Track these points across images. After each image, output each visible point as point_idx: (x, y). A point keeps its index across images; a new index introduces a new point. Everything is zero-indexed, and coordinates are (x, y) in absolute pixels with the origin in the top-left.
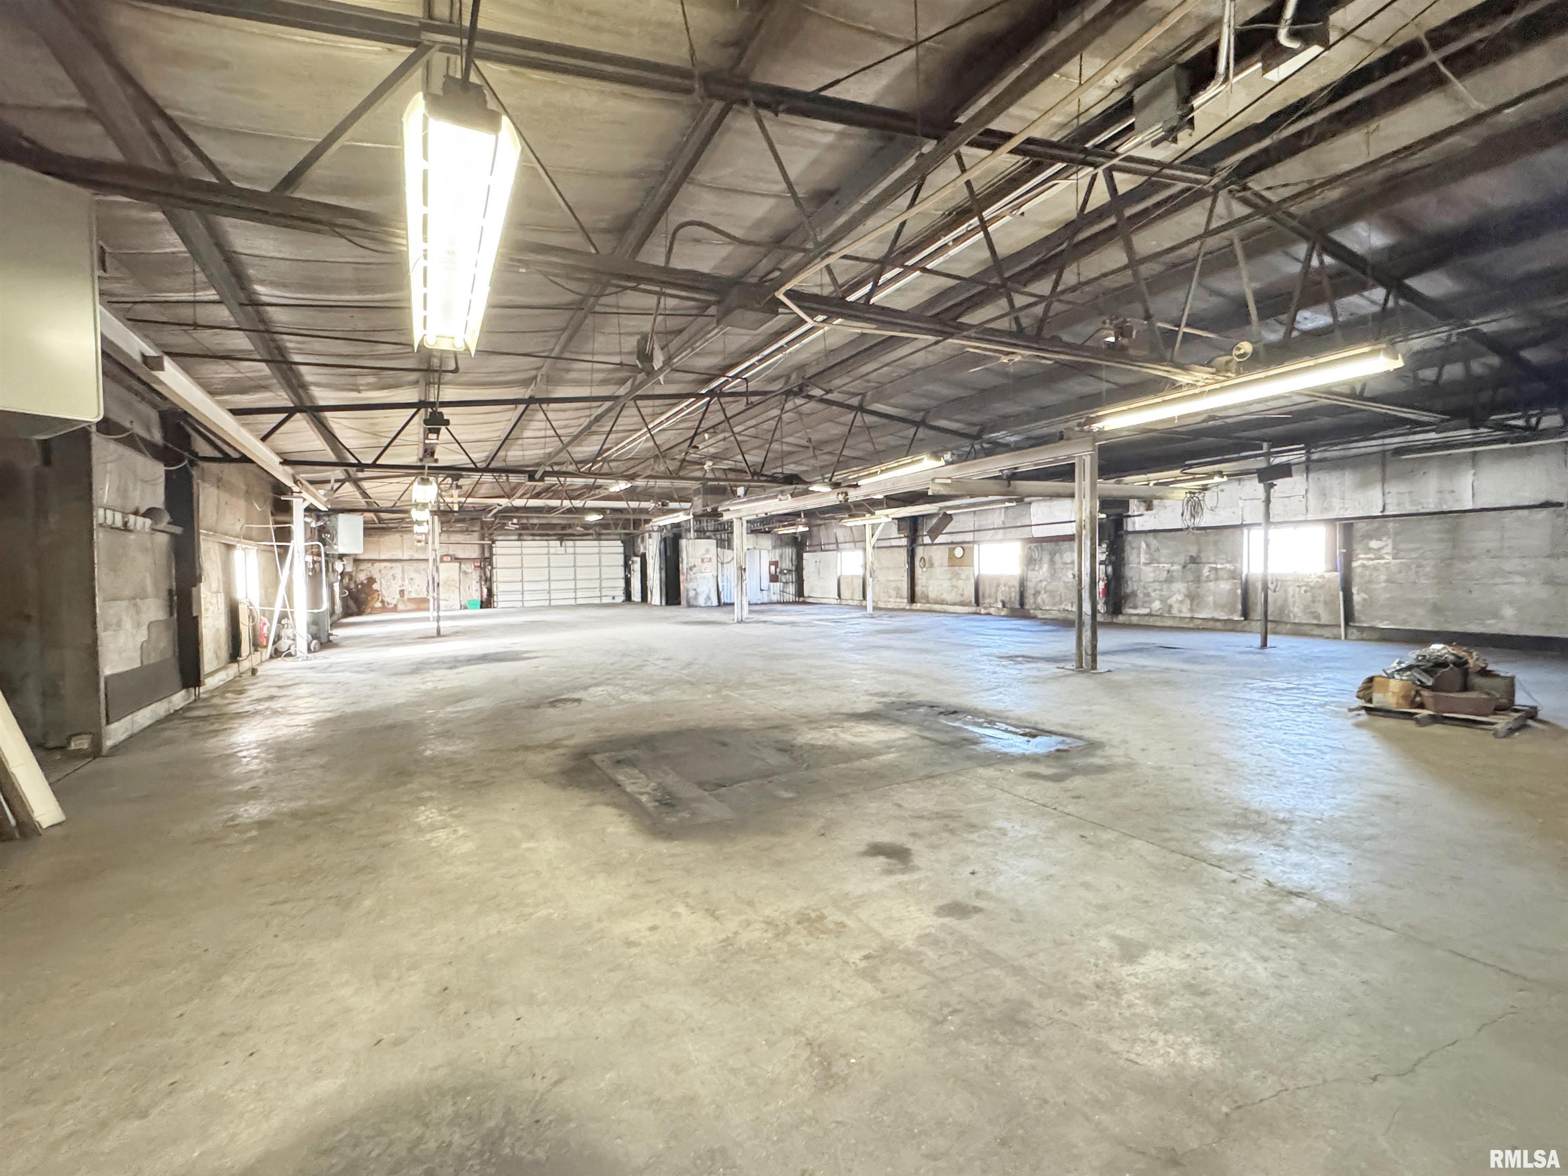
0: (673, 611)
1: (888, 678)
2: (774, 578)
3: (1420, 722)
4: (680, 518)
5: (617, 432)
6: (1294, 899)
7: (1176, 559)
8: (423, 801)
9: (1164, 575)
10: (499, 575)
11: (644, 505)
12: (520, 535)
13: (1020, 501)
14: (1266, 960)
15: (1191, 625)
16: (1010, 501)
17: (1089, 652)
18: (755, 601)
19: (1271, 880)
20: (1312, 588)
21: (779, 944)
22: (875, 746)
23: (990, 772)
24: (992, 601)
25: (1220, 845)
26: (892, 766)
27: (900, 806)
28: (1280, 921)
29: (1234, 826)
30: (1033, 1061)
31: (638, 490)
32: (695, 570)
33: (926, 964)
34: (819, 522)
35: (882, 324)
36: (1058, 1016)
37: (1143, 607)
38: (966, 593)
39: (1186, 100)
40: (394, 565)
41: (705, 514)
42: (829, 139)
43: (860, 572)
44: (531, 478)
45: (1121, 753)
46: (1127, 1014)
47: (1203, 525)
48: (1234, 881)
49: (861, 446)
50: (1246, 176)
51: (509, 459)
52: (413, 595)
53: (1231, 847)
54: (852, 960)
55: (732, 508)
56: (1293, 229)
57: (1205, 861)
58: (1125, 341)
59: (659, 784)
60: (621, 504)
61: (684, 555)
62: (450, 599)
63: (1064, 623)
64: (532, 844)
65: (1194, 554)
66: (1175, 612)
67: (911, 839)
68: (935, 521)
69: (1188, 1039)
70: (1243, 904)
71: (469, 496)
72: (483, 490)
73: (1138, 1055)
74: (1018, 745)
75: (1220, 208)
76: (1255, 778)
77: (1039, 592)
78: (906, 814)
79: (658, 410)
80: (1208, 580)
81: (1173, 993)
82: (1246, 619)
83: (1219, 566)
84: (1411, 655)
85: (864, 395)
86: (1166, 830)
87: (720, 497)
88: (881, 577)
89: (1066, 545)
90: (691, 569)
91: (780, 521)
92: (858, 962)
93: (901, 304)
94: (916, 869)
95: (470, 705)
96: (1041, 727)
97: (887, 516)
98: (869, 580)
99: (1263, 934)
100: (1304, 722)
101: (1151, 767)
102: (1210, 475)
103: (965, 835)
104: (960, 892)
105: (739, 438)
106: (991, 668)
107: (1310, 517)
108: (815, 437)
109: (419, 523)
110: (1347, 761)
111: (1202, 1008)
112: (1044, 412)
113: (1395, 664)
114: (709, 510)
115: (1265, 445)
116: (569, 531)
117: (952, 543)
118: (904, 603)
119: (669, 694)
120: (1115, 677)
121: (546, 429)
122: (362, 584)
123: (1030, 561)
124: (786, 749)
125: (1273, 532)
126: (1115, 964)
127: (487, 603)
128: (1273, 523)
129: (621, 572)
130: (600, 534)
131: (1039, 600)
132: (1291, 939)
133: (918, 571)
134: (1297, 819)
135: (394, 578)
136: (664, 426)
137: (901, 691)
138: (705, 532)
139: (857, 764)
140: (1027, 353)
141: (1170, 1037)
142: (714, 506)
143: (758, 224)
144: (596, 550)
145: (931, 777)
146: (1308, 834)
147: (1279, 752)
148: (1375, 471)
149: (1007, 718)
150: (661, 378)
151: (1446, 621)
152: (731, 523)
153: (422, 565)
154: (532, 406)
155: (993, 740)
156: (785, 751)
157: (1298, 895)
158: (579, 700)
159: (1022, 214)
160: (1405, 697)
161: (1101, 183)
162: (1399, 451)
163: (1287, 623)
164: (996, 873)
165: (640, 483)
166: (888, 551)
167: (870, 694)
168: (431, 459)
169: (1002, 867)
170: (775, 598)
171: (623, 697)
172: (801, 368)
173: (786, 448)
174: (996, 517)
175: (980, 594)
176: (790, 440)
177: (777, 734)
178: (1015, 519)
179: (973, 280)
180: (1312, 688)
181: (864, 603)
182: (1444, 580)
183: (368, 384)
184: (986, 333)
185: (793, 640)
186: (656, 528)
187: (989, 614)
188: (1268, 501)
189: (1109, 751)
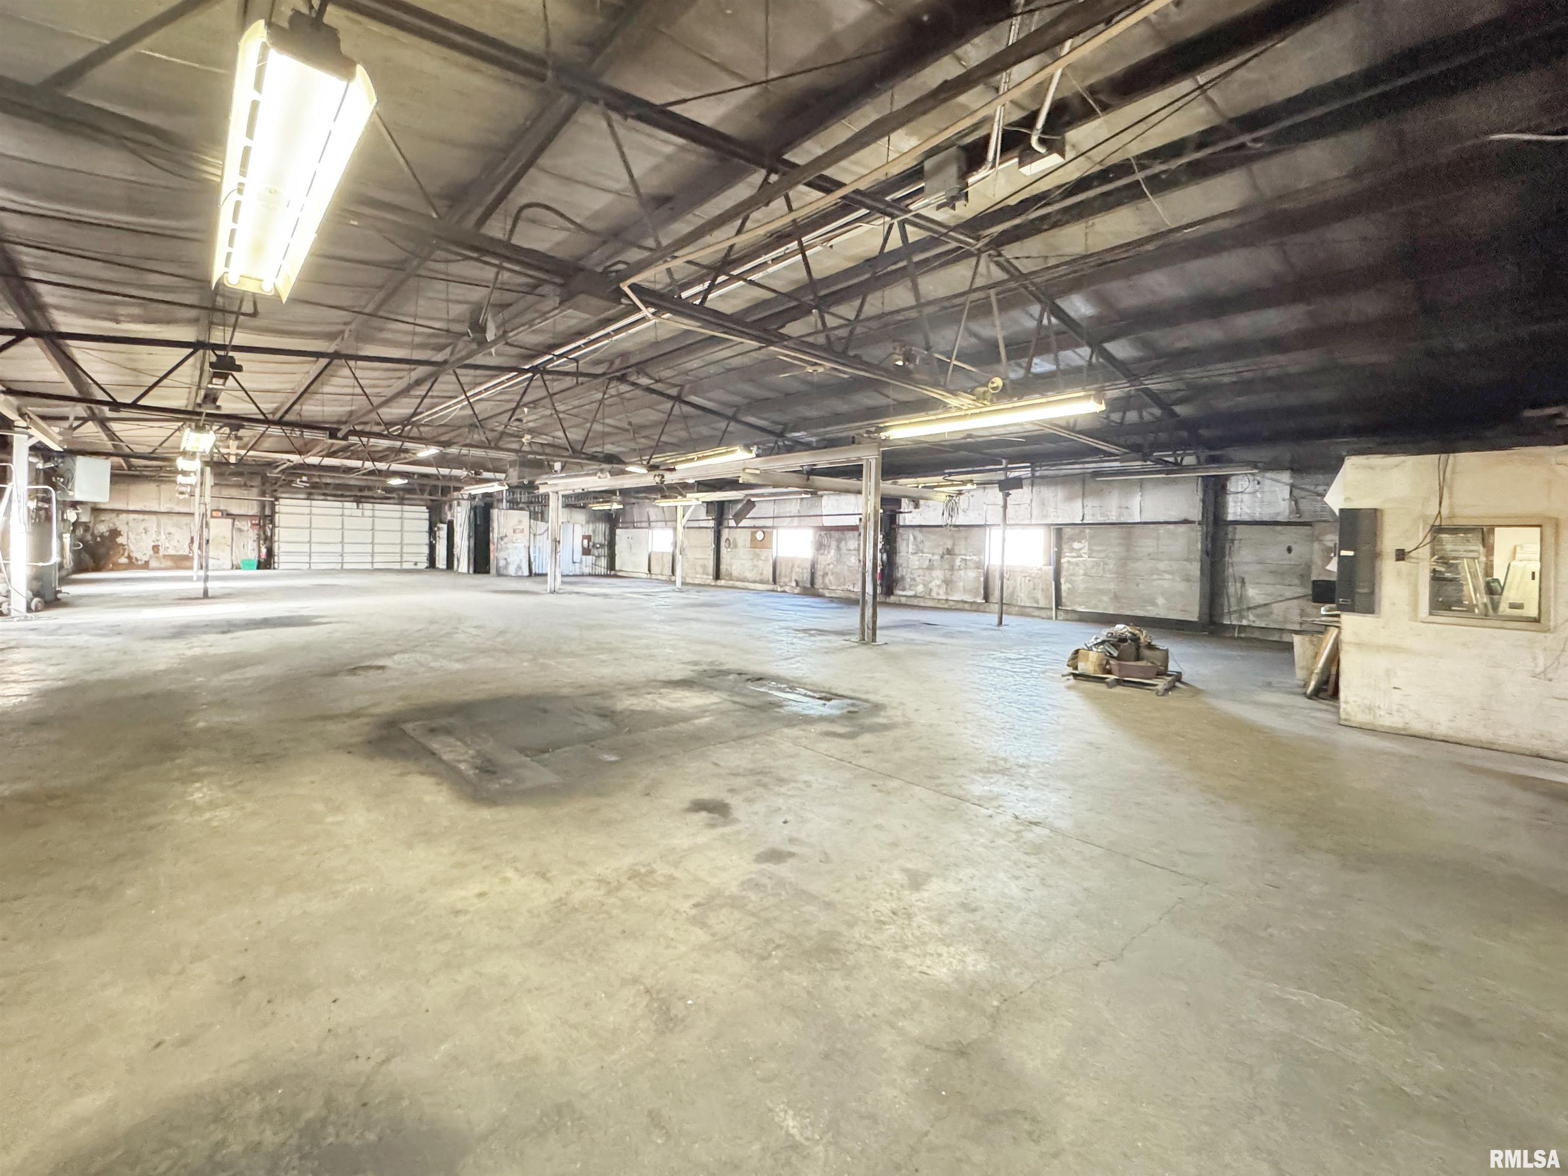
0: (482, 579)
1: (700, 648)
2: (586, 552)
3: (1110, 685)
4: (494, 488)
5: (432, 397)
6: (1034, 827)
7: (936, 551)
8: (199, 777)
9: (926, 564)
10: (282, 536)
11: (456, 472)
12: (310, 494)
13: (814, 493)
14: (1017, 878)
15: (946, 606)
16: (806, 493)
17: (871, 627)
18: (566, 573)
19: (1017, 814)
20: (1034, 578)
21: (612, 900)
22: (690, 710)
23: (794, 732)
24: (787, 580)
25: (978, 788)
26: (709, 728)
27: (716, 764)
28: (1025, 846)
29: (989, 771)
30: (847, 983)
31: (449, 457)
32: (506, 540)
33: (749, 907)
34: (633, 500)
35: (707, 324)
36: (863, 941)
37: (910, 589)
38: (765, 572)
39: (964, 175)
40: (146, 517)
41: (521, 486)
42: (669, 150)
43: (670, 549)
44: (333, 434)
45: (899, 713)
46: (917, 933)
47: (957, 524)
48: (991, 816)
49: (676, 433)
50: (1003, 245)
51: (303, 413)
52: (171, 552)
53: (986, 788)
54: (682, 910)
55: (549, 482)
56: (1031, 293)
57: (968, 801)
58: (911, 366)
59: (478, 752)
60: (432, 470)
61: (495, 525)
62: (219, 558)
63: (849, 602)
64: (340, 818)
65: (949, 547)
66: (934, 595)
67: (729, 795)
68: (739, 506)
69: (965, 949)
70: (997, 834)
71: (251, 448)
72: (267, 444)
73: (928, 967)
74: (816, 708)
75: (982, 268)
76: (1000, 732)
77: (827, 574)
78: (722, 771)
79: (478, 380)
80: (960, 569)
81: (951, 912)
82: (986, 602)
83: (968, 558)
84: (1104, 633)
85: (682, 386)
86: (938, 777)
87: (537, 471)
88: (690, 554)
89: (850, 534)
90: (502, 539)
91: (595, 498)
92: (688, 910)
93: (727, 308)
94: (737, 821)
95: (252, 672)
96: (834, 691)
97: (698, 499)
98: (679, 558)
99: (1012, 858)
100: (1032, 685)
101: (923, 725)
102: (964, 483)
103: (777, 789)
104: (776, 838)
105: (561, 415)
106: (789, 640)
107: (1033, 522)
108: (635, 420)
109: (185, 473)
110: (1064, 716)
111: (973, 922)
112: (838, 418)
113: (1093, 640)
114: (526, 482)
115: (1004, 461)
116: (366, 493)
117: (754, 527)
118: (710, 579)
119: (482, 662)
120: (890, 648)
121: (354, 387)
122: (102, 536)
123: (820, 546)
124: (606, 714)
125: (1009, 532)
126: (906, 892)
127: (266, 563)
128: (1010, 525)
129: (425, 538)
130: (403, 499)
131: (827, 580)
132: (1033, 860)
133: (723, 550)
134: (1032, 764)
135: (146, 531)
136: (483, 396)
137: (710, 660)
138: (518, 503)
139: (676, 727)
140: (829, 365)
141: (952, 949)
142: (531, 478)
143: (596, 215)
144: (398, 514)
145: (743, 738)
146: (1040, 775)
147: (1016, 710)
148: (1078, 488)
149: (805, 684)
150: (493, 350)
151: (1122, 607)
152: (546, 496)
153: (186, 519)
154: (336, 362)
155: (794, 703)
156: (606, 716)
157: (1036, 824)
158: (382, 668)
159: (831, 246)
160: (1100, 665)
161: (896, 232)
162: (1096, 474)
163: (1015, 606)
164: (804, 821)
165: (453, 450)
166: (697, 531)
167: (683, 663)
168: (213, 406)
169: (809, 815)
170: (587, 570)
171: (432, 664)
172: (624, 355)
173: (607, 429)
174: (793, 506)
175: (778, 572)
176: (609, 421)
177: (598, 701)
178: (809, 509)
179: (789, 295)
180: (1035, 659)
181: (673, 578)
182: (1123, 575)
183: (128, 316)
184: (802, 344)
185: (606, 612)
186: (466, 497)
187: (784, 592)
188: (1005, 507)
189: (890, 712)
